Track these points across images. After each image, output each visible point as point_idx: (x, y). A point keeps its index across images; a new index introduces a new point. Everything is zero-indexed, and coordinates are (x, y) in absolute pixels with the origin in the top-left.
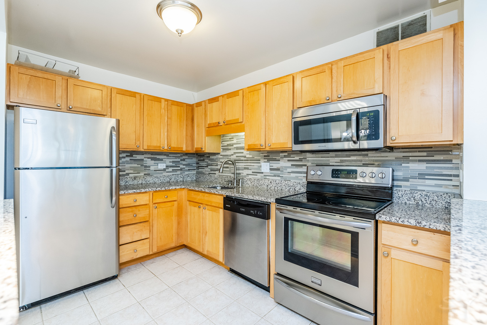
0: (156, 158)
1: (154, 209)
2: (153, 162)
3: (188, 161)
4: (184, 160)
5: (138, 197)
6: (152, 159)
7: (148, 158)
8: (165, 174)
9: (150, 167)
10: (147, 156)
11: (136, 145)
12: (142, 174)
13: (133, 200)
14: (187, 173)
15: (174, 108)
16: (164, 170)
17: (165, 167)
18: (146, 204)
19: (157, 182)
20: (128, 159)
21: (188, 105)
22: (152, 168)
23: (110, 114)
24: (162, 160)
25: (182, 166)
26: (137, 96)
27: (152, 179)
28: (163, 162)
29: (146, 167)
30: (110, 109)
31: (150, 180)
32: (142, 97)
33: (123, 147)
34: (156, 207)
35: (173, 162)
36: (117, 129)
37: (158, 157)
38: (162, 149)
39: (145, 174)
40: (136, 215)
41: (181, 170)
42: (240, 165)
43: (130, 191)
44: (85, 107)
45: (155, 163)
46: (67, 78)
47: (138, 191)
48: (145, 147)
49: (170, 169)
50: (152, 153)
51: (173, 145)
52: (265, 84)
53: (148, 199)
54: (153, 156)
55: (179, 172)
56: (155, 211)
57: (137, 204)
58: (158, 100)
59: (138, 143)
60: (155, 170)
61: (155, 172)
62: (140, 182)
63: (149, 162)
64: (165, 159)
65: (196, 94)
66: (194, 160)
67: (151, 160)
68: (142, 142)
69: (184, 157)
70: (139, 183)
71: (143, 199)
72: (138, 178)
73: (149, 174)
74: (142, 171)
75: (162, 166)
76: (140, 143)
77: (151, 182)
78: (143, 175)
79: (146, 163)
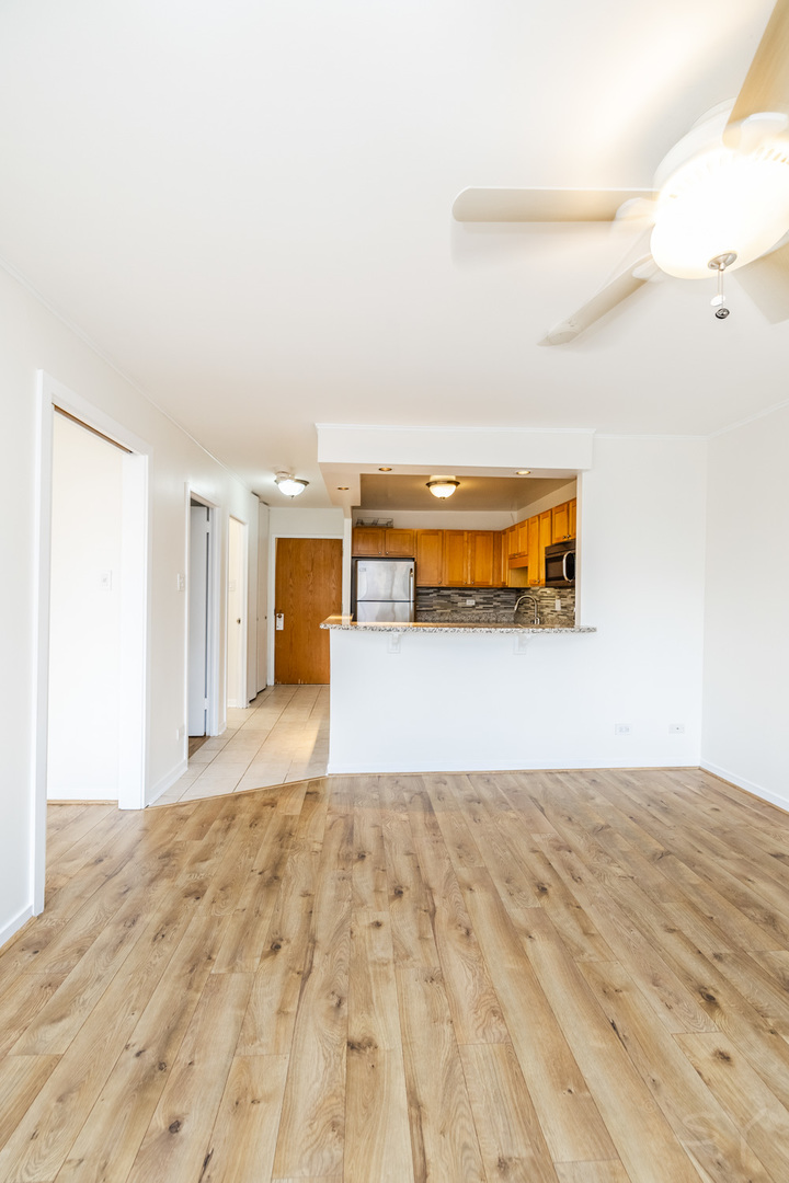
0: (464, 593)
2: (461, 598)
3: (505, 597)
4: (498, 596)
6: (460, 595)
7: (456, 594)
8: (474, 611)
9: (457, 603)
10: (453, 592)
11: (438, 580)
12: (449, 610)
14: (502, 612)
15: (478, 538)
16: (473, 607)
17: (475, 604)
19: (465, 620)
20: (435, 595)
21: (494, 532)
22: (460, 604)
23: (416, 554)
24: (471, 596)
25: (495, 603)
26: (440, 534)
27: (459, 616)
28: (472, 598)
29: (453, 603)
30: (415, 550)
31: (457, 617)
32: (444, 534)
33: (422, 583)
35: (484, 598)
36: (416, 572)
37: (466, 592)
38: (468, 584)
39: (452, 610)
41: (495, 607)
42: (544, 602)
44: (397, 551)
45: (463, 599)
46: (386, 528)
48: (449, 583)
49: (481, 607)
50: (460, 589)
51: (477, 580)
52: (539, 516)
54: (460, 592)
55: (491, 611)
58: (460, 533)
59: (441, 580)
60: (463, 607)
61: (463, 609)
63: (457, 598)
64: (475, 594)
65: (515, 513)
66: (513, 596)
68: (444, 578)
69: (499, 593)
72: (445, 614)
73: (456, 611)
74: (449, 607)
75: (470, 602)
77: (458, 619)
79: (454, 599)
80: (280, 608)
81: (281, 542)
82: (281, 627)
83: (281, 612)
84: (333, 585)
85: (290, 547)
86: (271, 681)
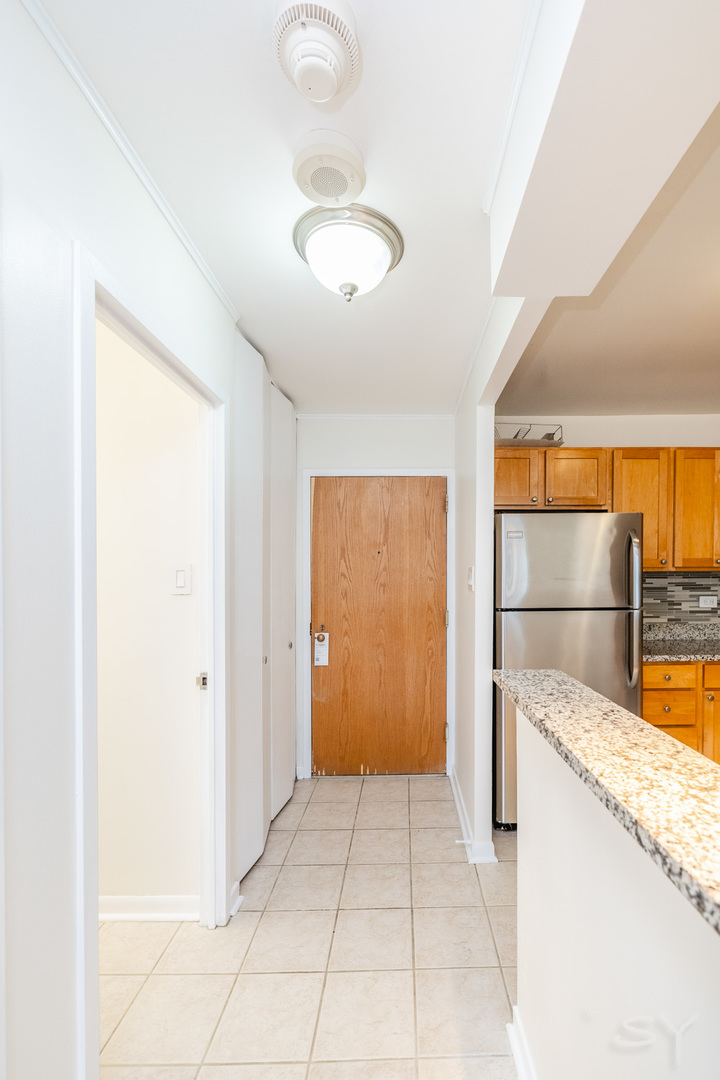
0: (694, 584)
1: (707, 702)
2: (688, 593)
5: (672, 671)
6: (686, 587)
7: (677, 585)
8: (716, 620)
9: (680, 604)
10: (674, 581)
11: (660, 558)
12: (664, 619)
13: (662, 677)
16: (715, 611)
17: (715, 606)
18: (689, 689)
19: (698, 638)
22: (685, 607)
23: (610, 502)
24: (707, 588)
26: (663, 456)
27: (685, 630)
28: (710, 593)
29: (672, 603)
30: (610, 493)
31: (681, 632)
32: (672, 455)
34: (713, 699)
37: (699, 581)
38: (715, 565)
39: (669, 620)
40: (669, 709)
43: (658, 658)
44: (570, 495)
45: (691, 596)
46: (545, 449)
47: (674, 659)
48: (679, 563)
50: (685, 575)
53: (694, 677)
54: (686, 580)
56: (710, 707)
57: (671, 685)
59: (663, 555)
60: (691, 612)
61: (692, 615)
62: (661, 637)
63: (679, 594)
64: (716, 585)
67: (683, 589)
68: (671, 553)
70: (657, 638)
71: (684, 677)
72: (656, 628)
73: (677, 620)
74: (665, 613)
75: (708, 602)
76: (667, 555)
77: (684, 636)
78: (666, 621)
79: (673, 596)
80: (321, 620)
81: (321, 484)
82: (323, 660)
83: (323, 629)
84: (429, 573)
85: (341, 496)
86: (305, 770)
